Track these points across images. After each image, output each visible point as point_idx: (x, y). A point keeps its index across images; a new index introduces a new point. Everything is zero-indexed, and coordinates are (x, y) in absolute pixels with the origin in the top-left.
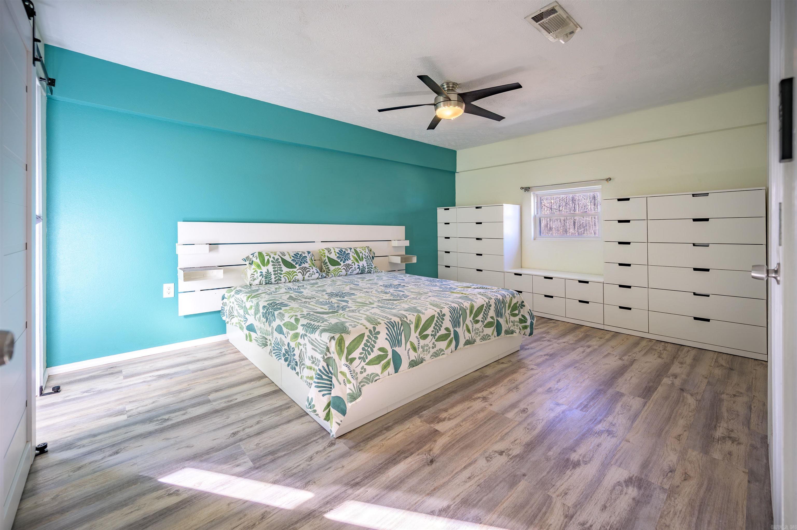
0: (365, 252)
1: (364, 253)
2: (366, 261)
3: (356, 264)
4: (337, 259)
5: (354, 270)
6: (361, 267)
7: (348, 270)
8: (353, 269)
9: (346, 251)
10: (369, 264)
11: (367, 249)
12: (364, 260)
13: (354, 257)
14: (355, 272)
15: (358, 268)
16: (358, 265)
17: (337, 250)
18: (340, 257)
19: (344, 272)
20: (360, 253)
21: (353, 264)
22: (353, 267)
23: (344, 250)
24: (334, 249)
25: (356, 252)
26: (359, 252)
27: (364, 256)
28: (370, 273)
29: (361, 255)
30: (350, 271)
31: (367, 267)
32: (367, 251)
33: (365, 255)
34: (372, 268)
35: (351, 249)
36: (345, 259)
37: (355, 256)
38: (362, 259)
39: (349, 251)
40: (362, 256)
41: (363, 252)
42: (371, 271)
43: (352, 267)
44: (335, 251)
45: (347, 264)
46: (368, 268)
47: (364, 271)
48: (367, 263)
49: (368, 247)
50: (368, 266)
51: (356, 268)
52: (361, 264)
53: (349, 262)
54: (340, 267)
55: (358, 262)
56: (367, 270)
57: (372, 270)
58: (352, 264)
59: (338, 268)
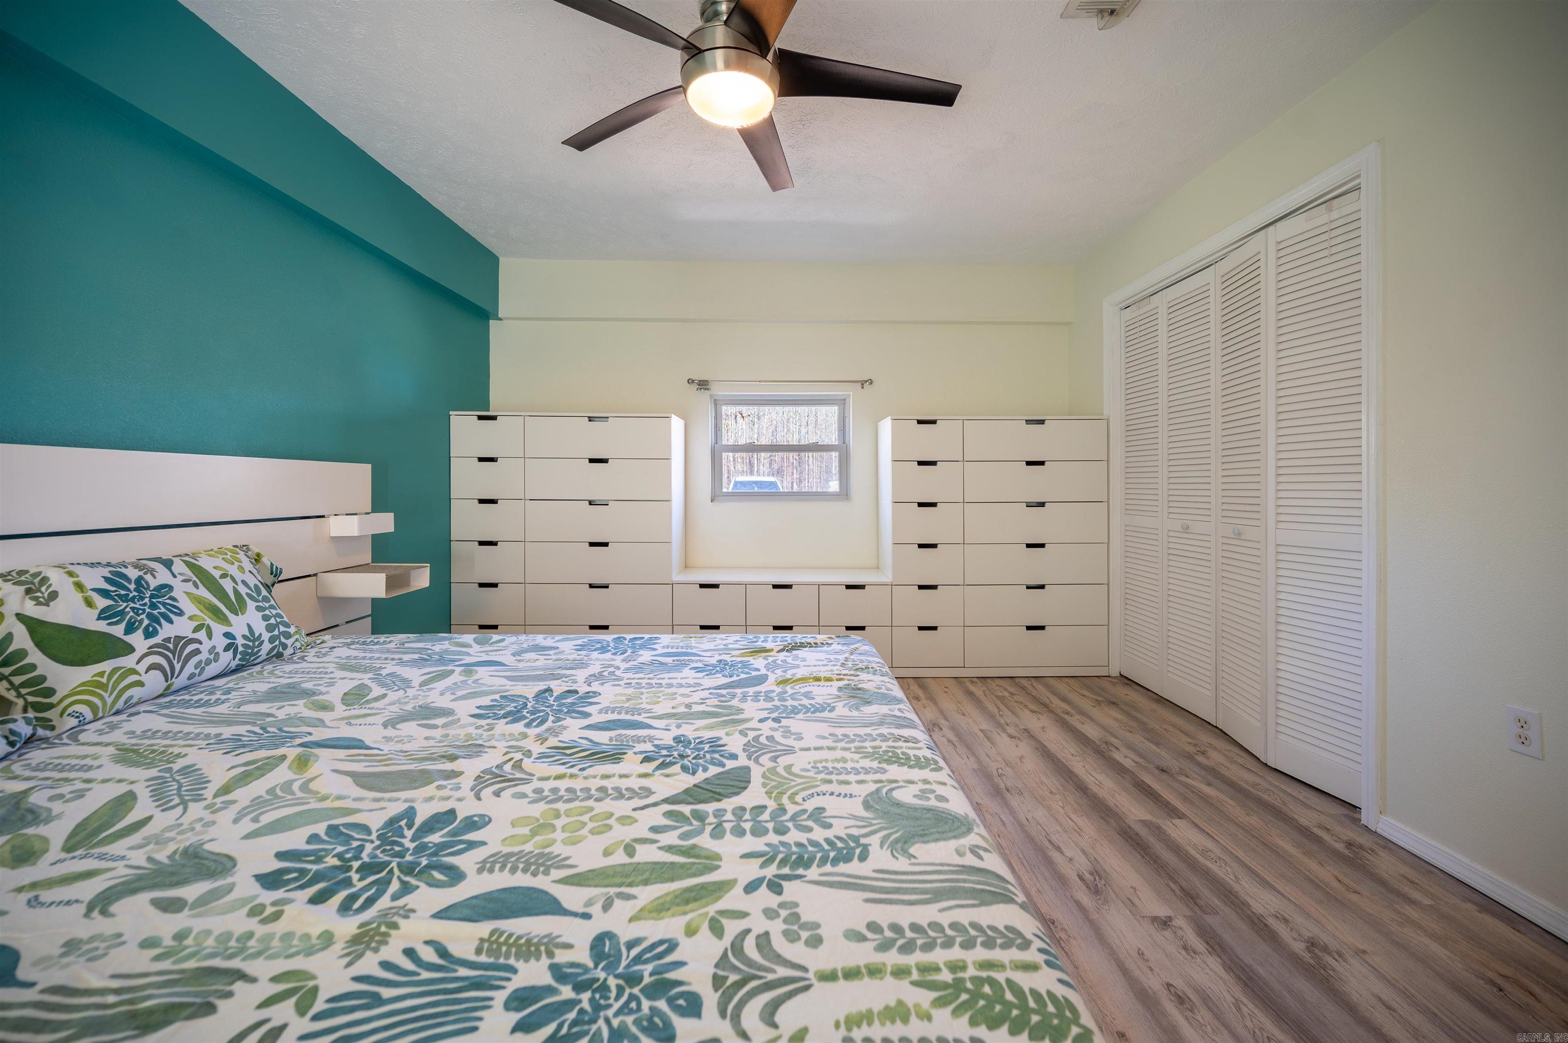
0: (241, 569)
1: (239, 577)
2: (259, 609)
3: (218, 629)
4: (102, 626)
5: (208, 662)
6: (240, 641)
7: (178, 667)
8: (204, 656)
9: (148, 577)
10: (273, 621)
11: (241, 555)
12: (251, 605)
13: (198, 601)
14: (213, 669)
15: (226, 649)
16: (227, 635)
17: (94, 579)
18: (122, 613)
19: (155, 682)
20: (224, 576)
21: (202, 635)
22: (205, 648)
23: (133, 574)
24: (71, 574)
25: (203, 576)
26: (216, 574)
27: (243, 590)
28: (279, 656)
29: (228, 585)
30: (190, 668)
31: (266, 636)
32: (247, 565)
33: (244, 582)
34: (288, 636)
35: (168, 564)
36: (150, 616)
37: (203, 592)
38: (238, 607)
39: (162, 576)
40: (236, 592)
41: (233, 570)
42: (285, 646)
43: (197, 652)
44: (79, 586)
45: (168, 640)
46: (271, 640)
47: (252, 655)
48: (266, 618)
49: (245, 548)
50: (270, 628)
51: (220, 649)
52: (238, 625)
53: (181, 627)
54: (128, 661)
55: (225, 620)
56: (266, 647)
57: (289, 642)
58: (196, 636)
59: (115, 670)
